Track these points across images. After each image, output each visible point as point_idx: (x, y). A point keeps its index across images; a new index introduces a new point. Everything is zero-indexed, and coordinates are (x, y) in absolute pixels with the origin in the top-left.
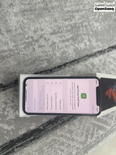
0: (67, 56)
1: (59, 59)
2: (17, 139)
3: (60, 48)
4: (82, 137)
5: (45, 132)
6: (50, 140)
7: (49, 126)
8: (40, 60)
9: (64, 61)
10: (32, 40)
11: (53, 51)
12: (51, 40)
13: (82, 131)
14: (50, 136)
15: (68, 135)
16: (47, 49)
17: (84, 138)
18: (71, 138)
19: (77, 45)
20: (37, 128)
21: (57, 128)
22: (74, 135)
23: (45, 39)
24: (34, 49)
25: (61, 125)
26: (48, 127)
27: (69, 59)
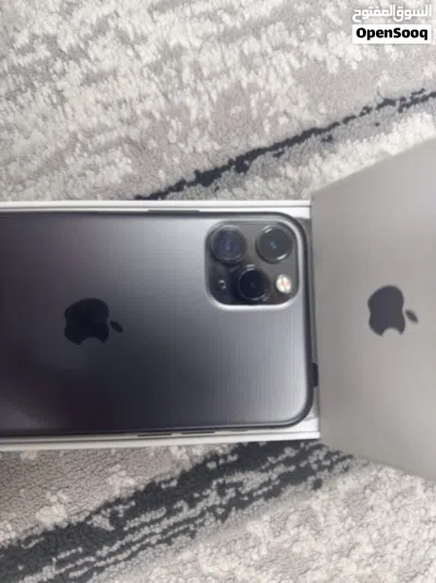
1: (202, 135)
5: (122, 549)
7: (146, 518)
10: (48, 54)
14: (153, 577)
20: (75, 520)
21: (198, 536)
26: (143, 525)
27: (267, 129)
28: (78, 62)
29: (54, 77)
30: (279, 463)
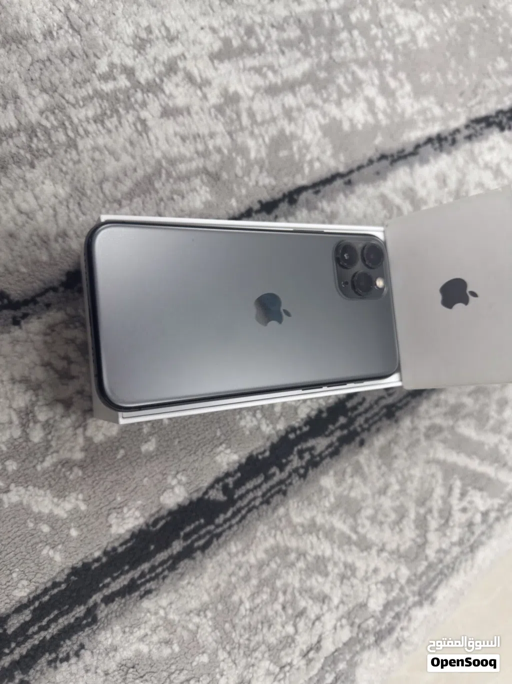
0: (297, 157)
1: (261, 172)
2: (104, 560)
3: (259, 118)
4: (401, 530)
5: (234, 515)
6: (261, 555)
7: (250, 485)
8: (174, 173)
9: (286, 180)
10: (128, 84)
11: (230, 134)
12: (215, 83)
13: (398, 503)
14: (258, 534)
15: (340, 525)
16: (202, 123)
17: (410, 532)
18: (354, 537)
19: (333, 110)
20: (195, 496)
21: (289, 494)
22: (367, 523)
23: (190, 78)
24: (143, 122)
25: (304, 476)
26: (248, 492)
27: (307, 170)
28: (156, 96)
29: (137, 106)
30: (337, 429)
